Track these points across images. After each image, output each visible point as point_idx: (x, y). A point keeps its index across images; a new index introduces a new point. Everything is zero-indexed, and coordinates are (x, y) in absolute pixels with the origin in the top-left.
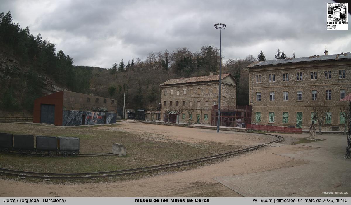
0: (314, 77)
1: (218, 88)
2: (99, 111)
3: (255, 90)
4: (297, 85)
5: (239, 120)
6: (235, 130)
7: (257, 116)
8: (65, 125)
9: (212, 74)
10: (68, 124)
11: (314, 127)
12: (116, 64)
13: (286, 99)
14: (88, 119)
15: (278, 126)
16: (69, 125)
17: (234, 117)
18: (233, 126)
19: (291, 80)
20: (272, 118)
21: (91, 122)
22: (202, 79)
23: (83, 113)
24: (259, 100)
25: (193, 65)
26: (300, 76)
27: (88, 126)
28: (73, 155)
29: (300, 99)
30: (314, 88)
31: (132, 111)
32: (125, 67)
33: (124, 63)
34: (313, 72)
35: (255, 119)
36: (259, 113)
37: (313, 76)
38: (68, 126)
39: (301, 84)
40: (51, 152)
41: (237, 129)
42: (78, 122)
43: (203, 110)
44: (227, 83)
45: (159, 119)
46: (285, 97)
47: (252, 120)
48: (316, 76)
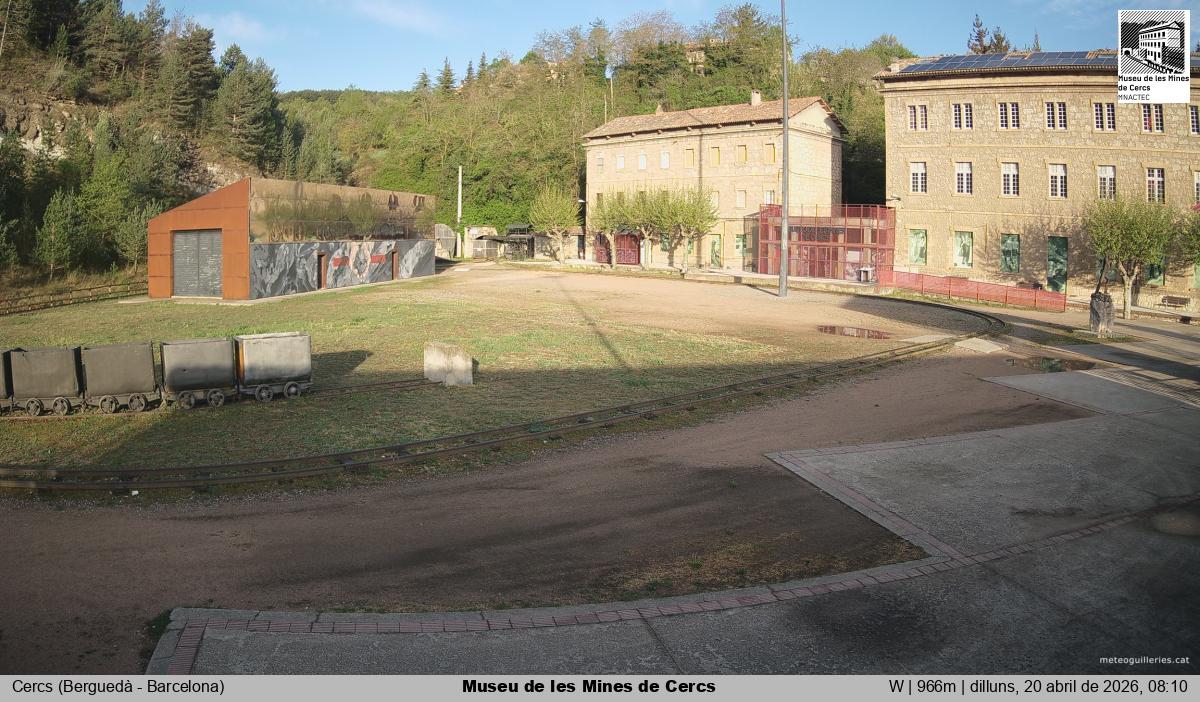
0: (1106, 121)
1: (779, 147)
2: (373, 237)
3: (907, 155)
4: (1046, 145)
5: (853, 256)
6: (840, 290)
7: (915, 243)
8: (260, 296)
9: (756, 98)
10: (269, 290)
11: (1106, 292)
12: (425, 76)
13: (1011, 190)
14: (336, 268)
15: (986, 281)
16: (272, 295)
17: (835, 244)
18: (834, 277)
19: (1027, 125)
20: (966, 254)
21: (348, 276)
22: (724, 113)
23: (319, 249)
24: (920, 188)
25: (692, 70)
26: (1057, 116)
27: (339, 289)
28: (289, 395)
29: (1059, 192)
30: (1107, 158)
31: (486, 230)
32: (458, 85)
33: (453, 72)
34: (1101, 105)
35: (907, 252)
36: (921, 235)
37: (1101, 118)
38: (267, 297)
39: (1063, 142)
40: (215, 392)
41: (848, 286)
42: (304, 279)
43: (730, 220)
44: (808, 127)
45: (581, 254)
46: (1006, 183)
47: (896, 258)
48: (1113, 119)
